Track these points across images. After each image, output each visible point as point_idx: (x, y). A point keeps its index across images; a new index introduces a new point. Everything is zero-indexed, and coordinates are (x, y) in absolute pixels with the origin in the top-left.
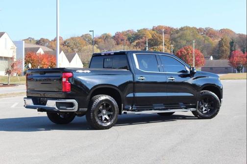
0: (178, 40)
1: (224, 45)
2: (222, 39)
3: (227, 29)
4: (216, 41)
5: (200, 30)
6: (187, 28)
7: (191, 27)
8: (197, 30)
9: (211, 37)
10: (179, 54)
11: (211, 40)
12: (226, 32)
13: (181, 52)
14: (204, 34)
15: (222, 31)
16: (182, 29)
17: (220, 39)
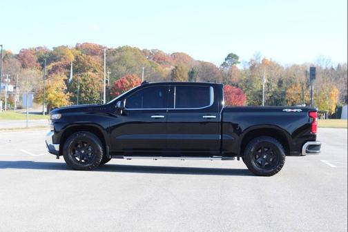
0: (115, 65)
1: (178, 75)
2: (176, 67)
3: (182, 53)
4: (167, 69)
5: (144, 52)
6: (127, 49)
7: (133, 47)
8: (140, 51)
9: (160, 63)
10: (120, 85)
11: (160, 67)
12: (180, 58)
13: (121, 82)
14: (150, 58)
15: (175, 56)
16: (119, 50)
17: (173, 67)
